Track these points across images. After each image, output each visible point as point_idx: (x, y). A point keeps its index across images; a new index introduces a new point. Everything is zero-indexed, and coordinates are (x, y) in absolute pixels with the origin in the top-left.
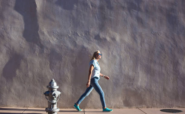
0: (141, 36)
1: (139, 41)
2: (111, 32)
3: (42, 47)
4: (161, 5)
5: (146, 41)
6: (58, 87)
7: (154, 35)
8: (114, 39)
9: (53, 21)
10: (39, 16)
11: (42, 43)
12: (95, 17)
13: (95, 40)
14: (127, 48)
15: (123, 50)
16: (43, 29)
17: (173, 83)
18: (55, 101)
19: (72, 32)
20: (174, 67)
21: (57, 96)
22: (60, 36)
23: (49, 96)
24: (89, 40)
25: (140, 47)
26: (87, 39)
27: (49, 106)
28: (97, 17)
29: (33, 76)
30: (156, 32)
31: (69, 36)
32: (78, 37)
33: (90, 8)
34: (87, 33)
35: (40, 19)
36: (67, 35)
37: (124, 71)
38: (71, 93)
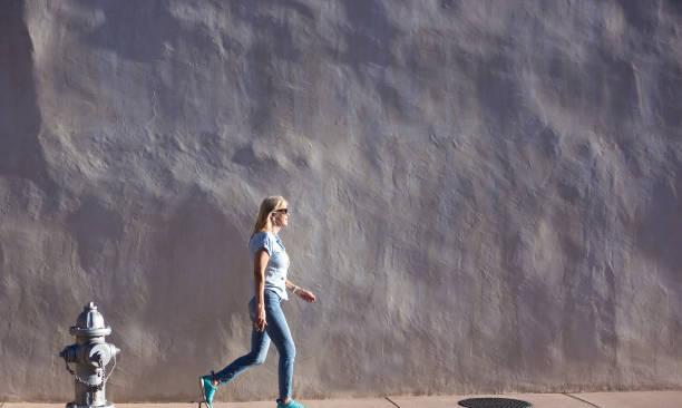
0: (393, 150)
1: (388, 169)
2: (291, 136)
3: (51, 189)
4: (462, 44)
5: (410, 167)
6: (108, 331)
7: (437, 146)
8: (301, 162)
9: (90, 96)
10: (42, 80)
11: (51, 173)
12: (238, 85)
13: (235, 165)
14: (346, 192)
15: (333, 199)
16: (56, 127)
17: (502, 311)
18: (97, 380)
19: (157, 137)
20: (504, 255)
21: (105, 360)
22: (116, 151)
23: (78, 362)
24: (216, 164)
25: (392, 187)
26: (210, 162)
27: (77, 396)
28: (243, 87)
29: (23, 292)
30: (443, 139)
31: (145, 151)
32: (177, 153)
33: (218, 52)
34: (210, 142)
35: (46, 93)
36: (142, 146)
37: (338, 269)
38: (156, 350)
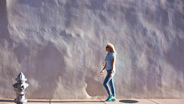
0: (103, 32)
1: (101, 38)
2: (76, 28)
3: (11, 41)
4: (122, 4)
5: (107, 38)
6: (26, 80)
7: (115, 31)
8: (78, 35)
9: (22, 17)
10: (9, 11)
11: (11, 37)
12: (62, 14)
13: (60, 36)
14: (90, 44)
15: (87, 45)
16: (12, 24)
17: (131, 77)
18: (22, 93)
19: (40, 28)
20: (132, 62)
21: (25, 88)
22: (28, 31)
23: (18, 88)
24: (55, 35)
25: (102, 43)
26: (54, 35)
27: (17, 97)
28: (63, 14)
29: (3, 69)
30: (117, 30)
31: (36, 31)
32: (45, 32)
33: (57, 5)
34: (54, 29)
35: (10, 15)
36: (35, 30)
37: (87, 65)
38: (38, 85)
